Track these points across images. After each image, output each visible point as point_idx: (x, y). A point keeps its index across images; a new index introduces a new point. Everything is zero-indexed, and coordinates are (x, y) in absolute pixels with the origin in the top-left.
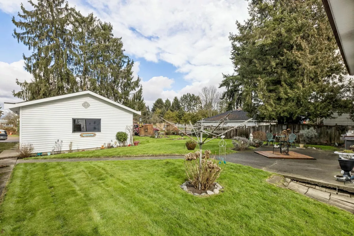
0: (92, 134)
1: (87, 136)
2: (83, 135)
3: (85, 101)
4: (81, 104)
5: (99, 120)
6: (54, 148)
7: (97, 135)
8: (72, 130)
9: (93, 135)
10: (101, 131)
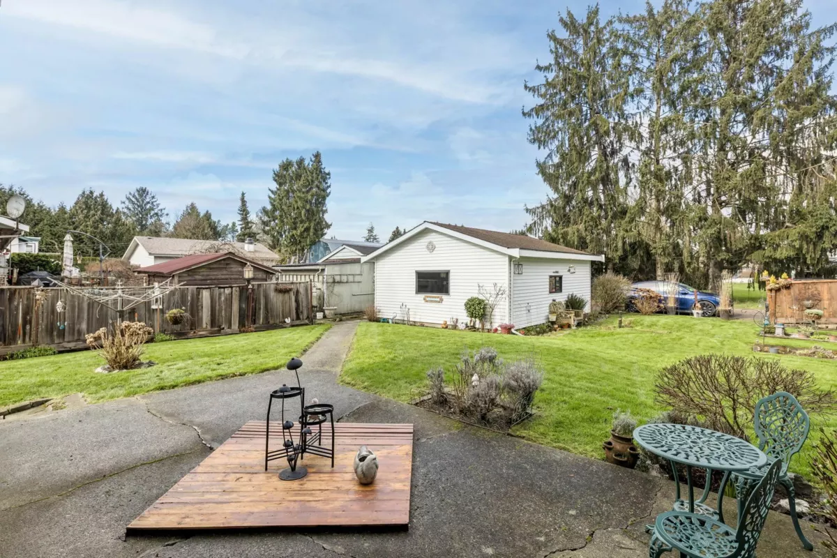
0: (438, 297)
1: (432, 301)
2: (427, 299)
3: (429, 240)
4: (425, 247)
5: (447, 273)
6: (395, 314)
7: (444, 300)
8: (415, 289)
9: (438, 300)
10: (451, 294)
